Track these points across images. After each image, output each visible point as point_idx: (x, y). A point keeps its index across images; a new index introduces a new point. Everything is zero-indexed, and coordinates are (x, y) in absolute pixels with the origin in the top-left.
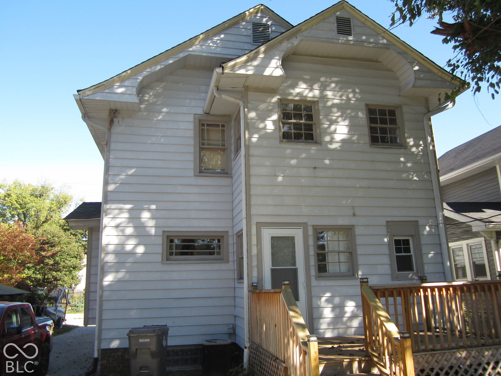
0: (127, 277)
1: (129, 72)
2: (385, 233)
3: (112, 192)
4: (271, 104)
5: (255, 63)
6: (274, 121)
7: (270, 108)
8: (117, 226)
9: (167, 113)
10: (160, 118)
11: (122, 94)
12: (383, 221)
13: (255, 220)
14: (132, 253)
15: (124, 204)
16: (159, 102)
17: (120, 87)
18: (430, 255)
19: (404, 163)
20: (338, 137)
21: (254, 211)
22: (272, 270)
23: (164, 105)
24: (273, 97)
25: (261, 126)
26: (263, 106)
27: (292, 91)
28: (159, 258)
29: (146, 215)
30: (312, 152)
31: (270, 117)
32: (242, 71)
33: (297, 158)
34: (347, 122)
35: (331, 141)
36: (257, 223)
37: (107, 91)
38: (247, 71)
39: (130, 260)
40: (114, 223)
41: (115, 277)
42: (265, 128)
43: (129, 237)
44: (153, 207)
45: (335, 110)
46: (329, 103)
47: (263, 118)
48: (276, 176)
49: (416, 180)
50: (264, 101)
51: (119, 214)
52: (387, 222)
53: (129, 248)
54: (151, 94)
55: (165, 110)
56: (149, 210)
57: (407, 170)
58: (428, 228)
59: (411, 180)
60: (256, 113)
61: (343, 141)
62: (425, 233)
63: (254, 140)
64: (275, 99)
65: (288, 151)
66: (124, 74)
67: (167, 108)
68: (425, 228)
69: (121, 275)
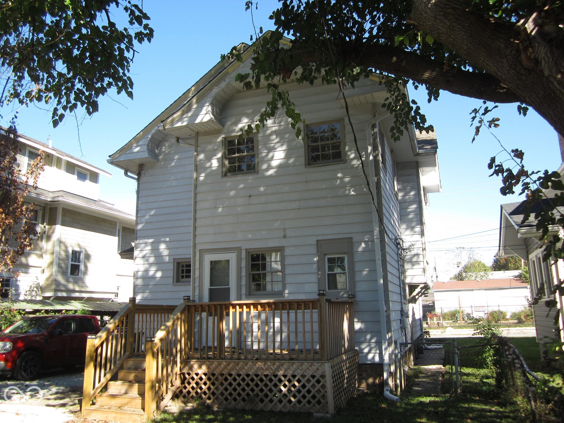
0: (150, 297)
1: (141, 133)
2: (315, 252)
3: (140, 230)
4: (217, 144)
5: (190, 114)
6: (218, 159)
7: (216, 147)
8: (144, 257)
9: (178, 159)
10: (173, 164)
11: (138, 152)
12: (313, 240)
13: (198, 248)
14: (153, 277)
15: (148, 239)
16: (172, 152)
17: (137, 147)
18: (365, 273)
19: (341, 179)
20: (274, 163)
21: (198, 240)
22: (211, 290)
23: (176, 153)
24: (218, 137)
25: (208, 165)
26: (210, 147)
27: (234, 128)
28: (170, 281)
29: (163, 246)
30: (249, 181)
31: (215, 155)
32: (179, 124)
33: (235, 189)
34: (284, 147)
35: (269, 167)
36: (200, 250)
37: (128, 152)
39: (152, 283)
40: (141, 255)
41: (143, 297)
42: (210, 167)
43: (151, 265)
44: (168, 239)
45: (274, 137)
46: (269, 132)
47: (209, 159)
48: (216, 208)
49: (353, 195)
50: (210, 143)
51: (145, 247)
52: (317, 241)
53: (151, 273)
54: (167, 145)
55: (176, 157)
56: (165, 242)
57: (343, 186)
58: (363, 245)
59: (348, 195)
60: (205, 154)
61: (280, 167)
62: (360, 249)
63: (201, 179)
64: (220, 139)
65: (229, 184)
66: (138, 136)
67: (178, 155)
68: (361, 245)
69: (146, 295)
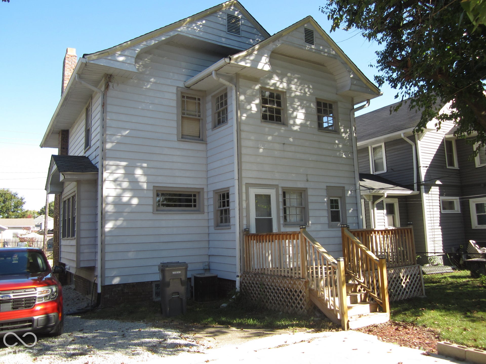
0: (125, 224)
1: (129, 43)
2: (325, 194)
3: (109, 150)
4: (255, 91)
5: (252, 58)
6: (256, 105)
7: (254, 93)
8: (115, 181)
9: (154, 83)
10: (148, 86)
11: (122, 62)
12: (324, 186)
13: (244, 181)
14: (128, 204)
15: (120, 161)
16: (148, 72)
17: (121, 55)
18: (350, 211)
19: (338, 144)
20: (298, 121)
21: (244, 174)
22: (256, 220)
23: (152, 76)
24: (256, 85)
25: (248, 107)
26: (249, 92)
27: (269, 81)
28: (150, 209)
29: (139, 172)
30: (282, 131)
31: (254, 101)
32: (242, 64)
33: (272, 135)
34: (304, 111)
35: (295, 124)
36: (246, 183)
37: (109, 58)
38: (246, 63)
39: (127, 210)
40: (112, 178)
41: (115, 225)
42: (251, 109)
43: (124, 190)
44: (145, 165)
45: (296, 100)
46: (293, 95)
47: (249, 101)
48: (259, 148)
49: (344, 158)
50: (250, 88)
51: (116, 170)
52: (327, 186)
53: (125, 199)
54: (141, 63)
55: (152, 80)
56: (142, 168)
57: (339, 150)
58: (350, 192)
59: (342, 157)
60: (245, 96)
61: (301, 125)
62: (348, 195)
63: (243, 118)
64: (257, 87)
65: (267, 129)
66: (125, 44)
67: (154, 79)
68: (348, 192)
69: (119, 223)
